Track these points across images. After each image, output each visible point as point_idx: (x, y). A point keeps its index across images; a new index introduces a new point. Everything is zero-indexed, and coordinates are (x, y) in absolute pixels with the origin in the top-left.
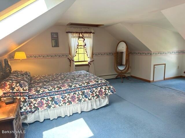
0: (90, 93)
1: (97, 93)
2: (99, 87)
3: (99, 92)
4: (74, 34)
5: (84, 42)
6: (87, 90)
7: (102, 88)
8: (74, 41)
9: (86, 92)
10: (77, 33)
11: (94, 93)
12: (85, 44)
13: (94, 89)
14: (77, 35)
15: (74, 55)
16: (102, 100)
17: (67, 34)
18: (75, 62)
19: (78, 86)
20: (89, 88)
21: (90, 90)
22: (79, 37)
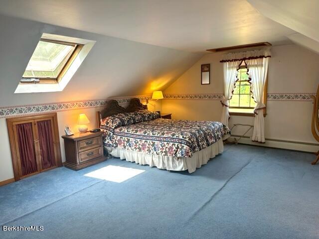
0: (160, 146)
1: (167, 150)
2: (172, 142)
3: (169, 149)
4: (232, 63)
5: (247, 74)
6: (158, 142)
7: (175, 145)
8: (231, 74)
9: (156, 144)
10: (235, 60)
11: (164, 147)
12: (249, 78)
13: (166, 143)
14: (237, 64)
15: (228, 97)
16: (177, 163)
17: (221, 63)
18: (230, 108)
19: (151, 135)
20: (160, 141)
21: (161, 143)
22: (240, 67)
